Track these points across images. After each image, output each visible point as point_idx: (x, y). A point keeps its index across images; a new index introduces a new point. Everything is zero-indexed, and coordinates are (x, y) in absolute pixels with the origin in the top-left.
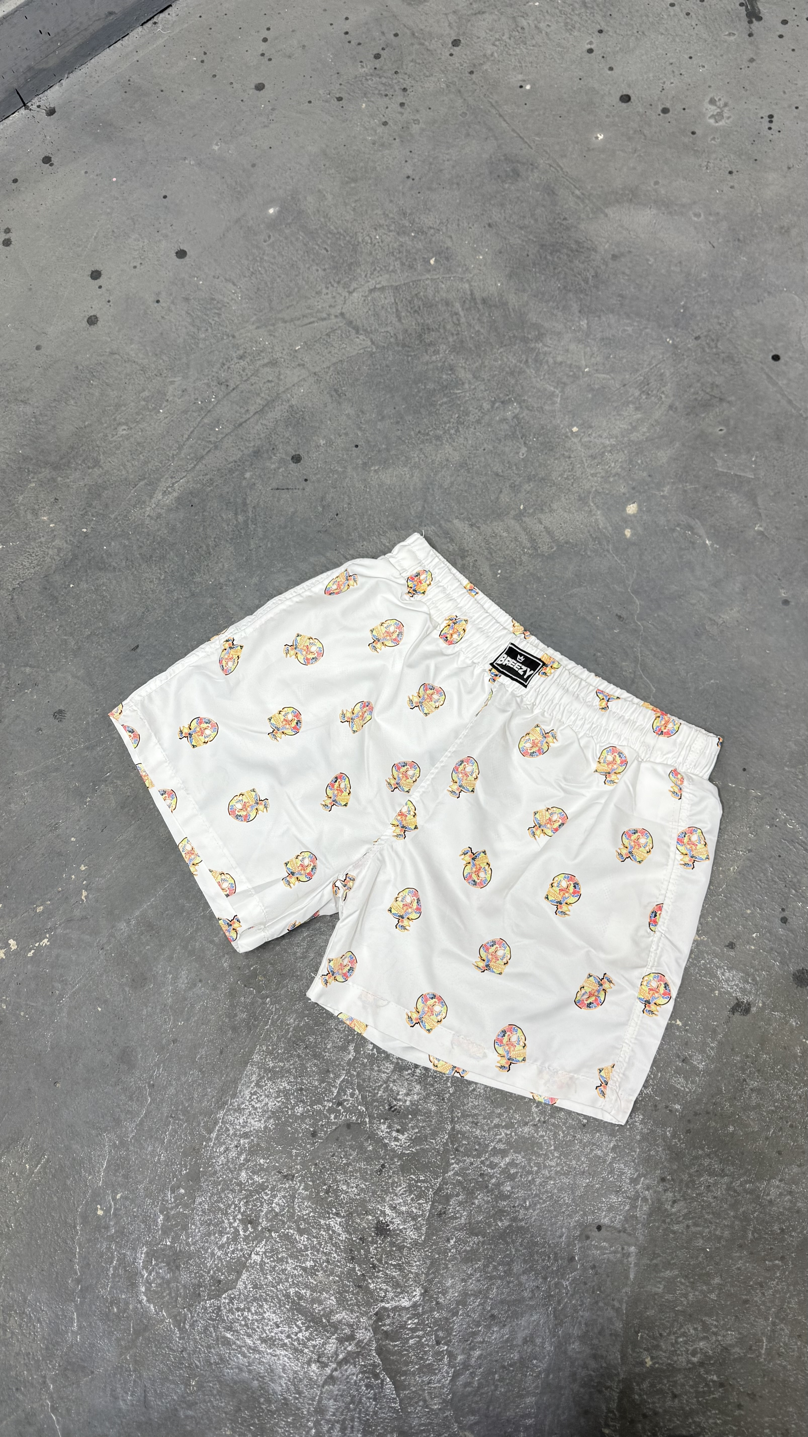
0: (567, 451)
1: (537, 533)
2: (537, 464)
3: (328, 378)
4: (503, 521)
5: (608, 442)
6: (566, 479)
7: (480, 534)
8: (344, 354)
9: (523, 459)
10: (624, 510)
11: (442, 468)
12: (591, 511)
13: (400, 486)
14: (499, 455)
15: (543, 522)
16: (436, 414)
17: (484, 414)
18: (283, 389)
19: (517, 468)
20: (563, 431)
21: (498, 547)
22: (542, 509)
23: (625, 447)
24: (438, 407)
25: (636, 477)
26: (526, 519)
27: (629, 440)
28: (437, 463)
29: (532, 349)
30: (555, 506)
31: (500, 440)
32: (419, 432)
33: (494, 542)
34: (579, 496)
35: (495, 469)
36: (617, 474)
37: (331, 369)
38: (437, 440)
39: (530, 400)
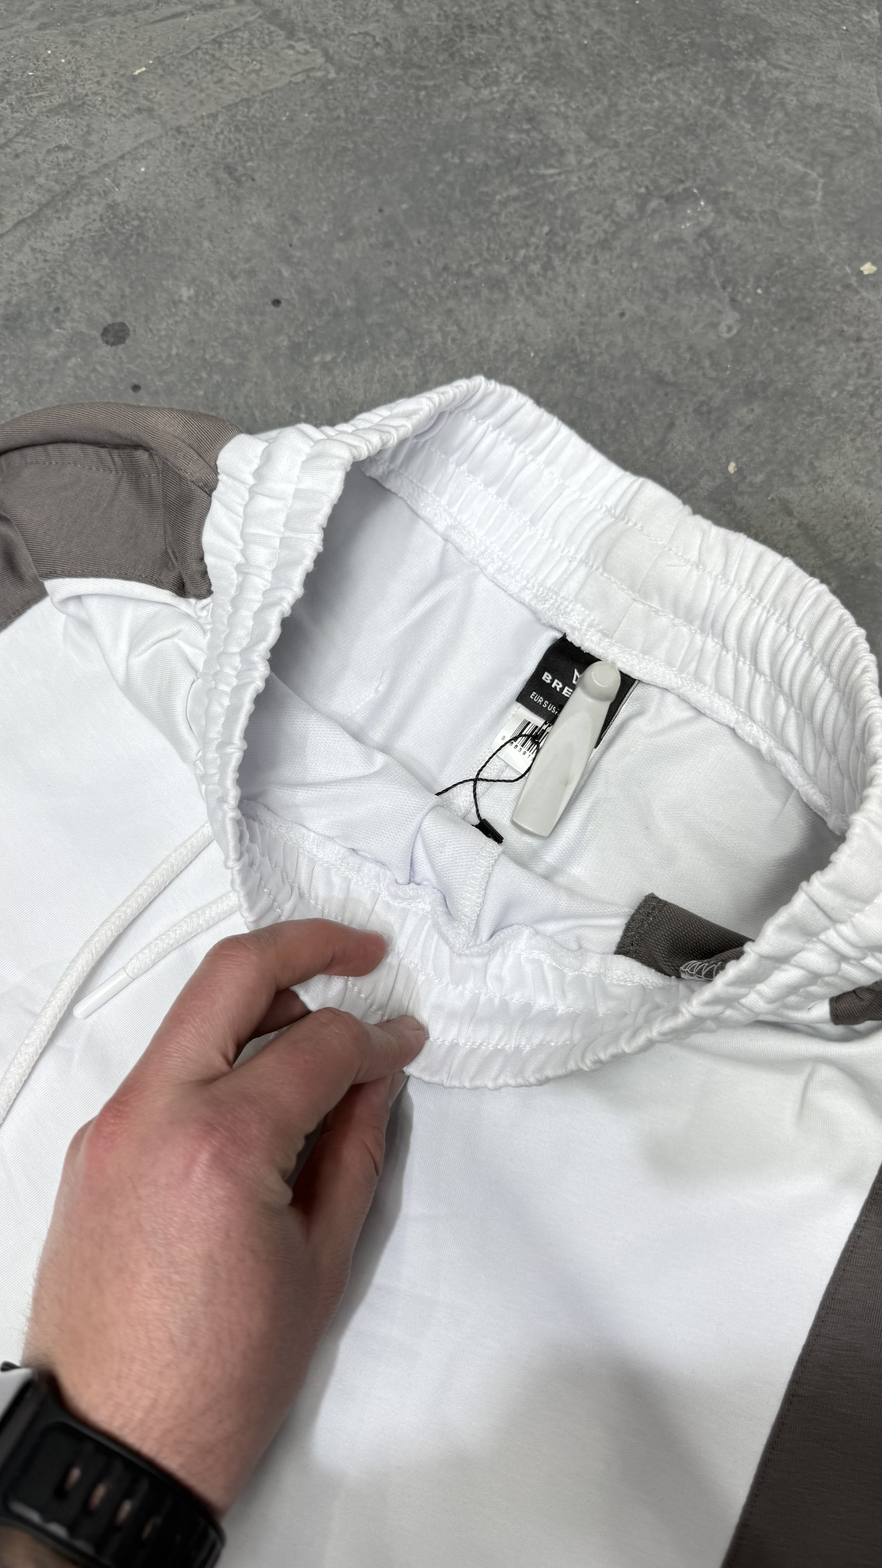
3: (212, 139)
8: (254, 85)
18: (96, 166)
22: (790, 474)
29: (743, 75)
37: (221, 119)
39: (741, 193)
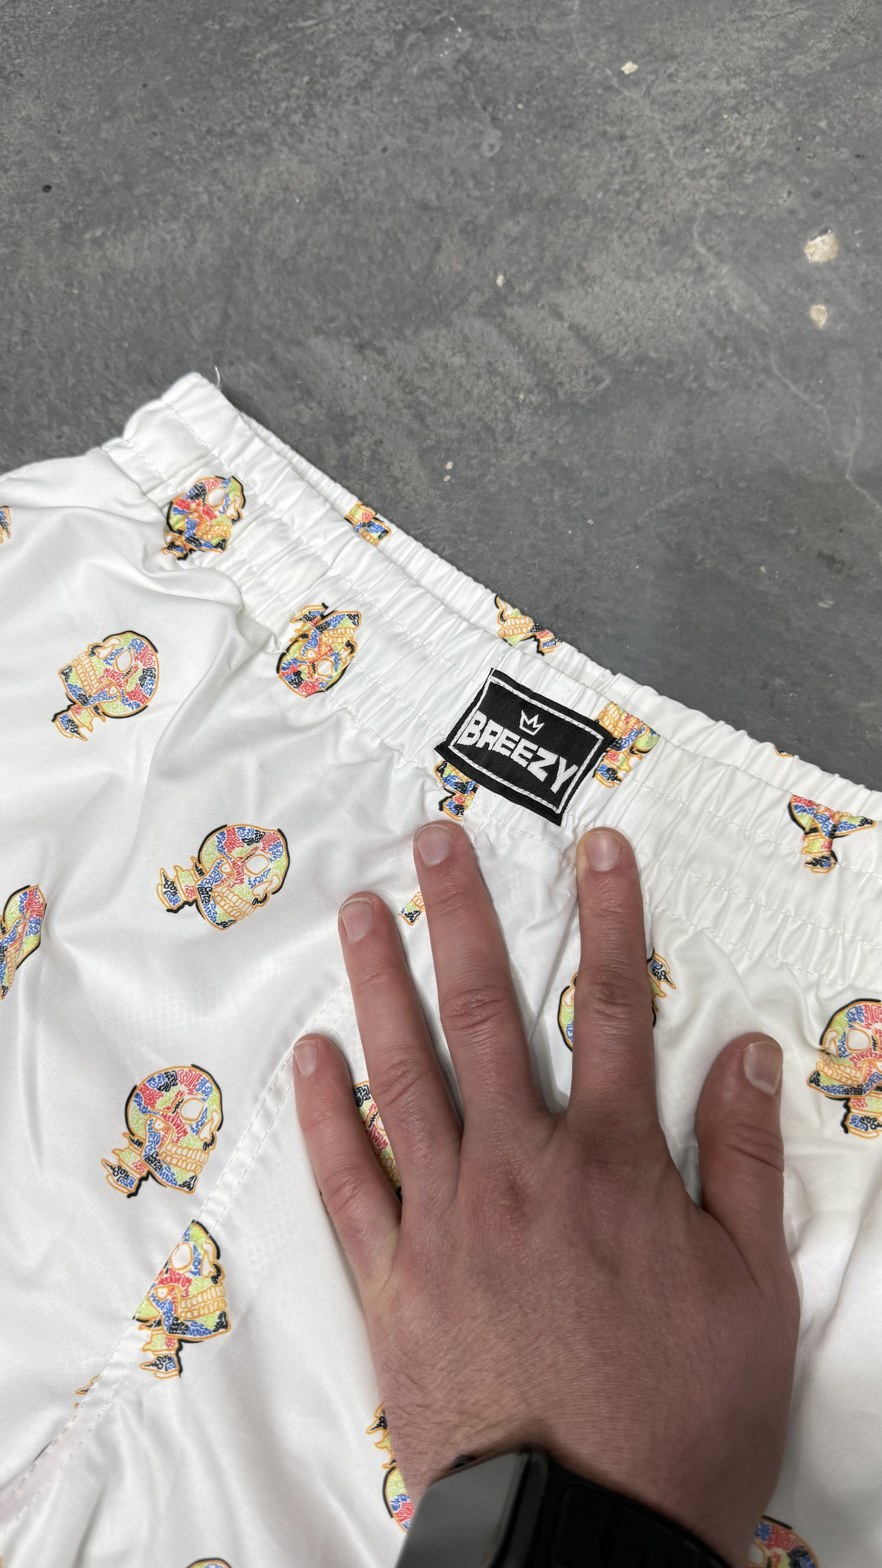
0: (612, 124)
1: (552, 345)
2: (533, 167)
4: (449, 324)
5: (724, 88)
6: (618, 193)
7: (387, 367)
9: (492, 159)
10: (799, 254)
11: (274, 210)
12: (700, 269)
13: (161, 272)
14: (426, 157)
15: (567, 312)
16: (253, 83)
17: (378, 66)
19: (479, 184)
20: (596, 76)
21: (441, 397)
23: (777, 93)
24: (256, 66)
25: (818, 164)
26: (516, 312)
27: (785, 74)
28: (259, 199)
30: (594, 267)
31: (426, 122)
32: (209, 131)
33: (428, 384)
34: (663, 231)
35: (417, 194)
36: (762, 163)
38: (254, 144)
